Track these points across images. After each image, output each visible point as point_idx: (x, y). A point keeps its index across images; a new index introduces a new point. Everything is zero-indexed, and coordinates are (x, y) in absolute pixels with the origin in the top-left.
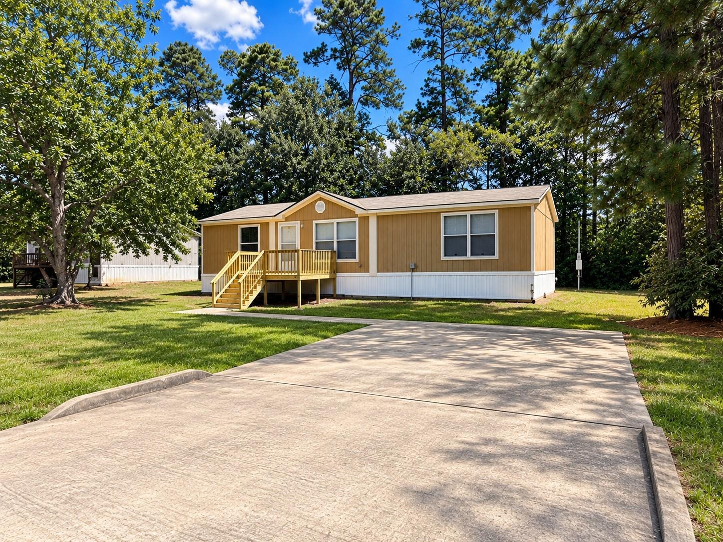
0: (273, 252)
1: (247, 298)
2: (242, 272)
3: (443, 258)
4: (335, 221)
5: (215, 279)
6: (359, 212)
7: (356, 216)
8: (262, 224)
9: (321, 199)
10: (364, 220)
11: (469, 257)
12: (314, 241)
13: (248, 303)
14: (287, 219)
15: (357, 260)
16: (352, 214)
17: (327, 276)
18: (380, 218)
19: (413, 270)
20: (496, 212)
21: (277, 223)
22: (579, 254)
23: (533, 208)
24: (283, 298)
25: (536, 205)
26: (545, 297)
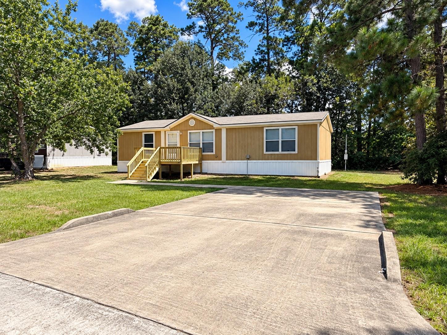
0: (163, 148)
1: (151, 174)
2: (146, 159)
3: (265, 152)
4: (201, 131)
5: (130, 163)
6: (216, 126)
7: (213, 128)
8: (156, 132)
9: (193, 118)
10: (218, 131)
11: (280, 152)
12: (189, 142)
13: (151, 177)
14: (172, 130)
15: (214, 153)
16: (211, 127)
17: (197, 162)
18: (227, 130)
19: (248, 159)
20: (296, 127)
21: (165, 131)
22: (346, 151)
23: (318, 125)
24: (170, 175)
25: (321, 123)
26: (325, 174)
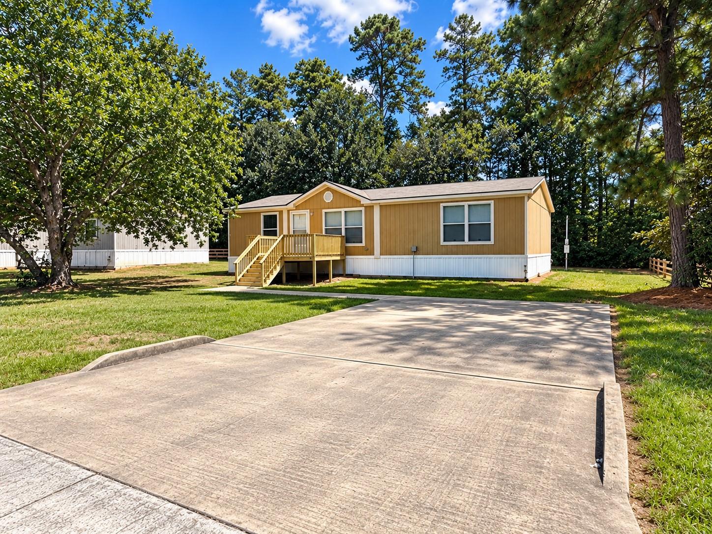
0: (287, 236)
1: (268, 276)
2: (262, 254)
3: (442, 243)
4: (343, 210)
5: (238, 260)
6: (364, 202)
8: (279, 212)
9: (328, 189)
10: (369, 209)
11: (467, 242)
12: (324, 228)
13: (269, 281)
14: (297, 208)
15: (363, 244)
16: (357, 203)
17: (338, 258)
18: (382, 207)
19: (416, 252)
20: (492, 202)
21: (288, 211)
22: (567, 241)
23: (526, 199)
24: (299, 277)
25: (529, 197)
26: (539, 276)
